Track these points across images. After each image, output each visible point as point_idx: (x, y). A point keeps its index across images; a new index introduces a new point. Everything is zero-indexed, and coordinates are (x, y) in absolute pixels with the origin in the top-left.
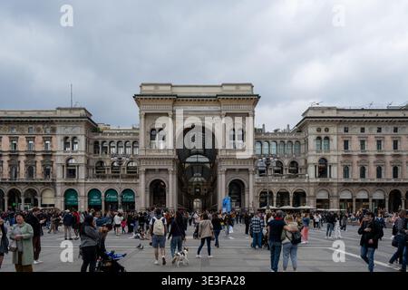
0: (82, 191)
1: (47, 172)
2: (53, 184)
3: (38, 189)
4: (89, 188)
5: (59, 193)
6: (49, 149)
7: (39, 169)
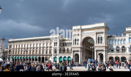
0: (58, 57)
1: (50, 52)
2: (51, 55)
3: (48, 57)
4: (60, 56)
5: (52, 58)
6: (51, 46)
7: (49, 51)
